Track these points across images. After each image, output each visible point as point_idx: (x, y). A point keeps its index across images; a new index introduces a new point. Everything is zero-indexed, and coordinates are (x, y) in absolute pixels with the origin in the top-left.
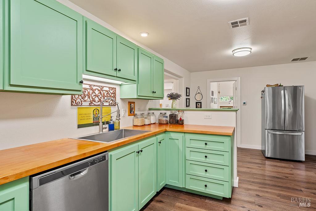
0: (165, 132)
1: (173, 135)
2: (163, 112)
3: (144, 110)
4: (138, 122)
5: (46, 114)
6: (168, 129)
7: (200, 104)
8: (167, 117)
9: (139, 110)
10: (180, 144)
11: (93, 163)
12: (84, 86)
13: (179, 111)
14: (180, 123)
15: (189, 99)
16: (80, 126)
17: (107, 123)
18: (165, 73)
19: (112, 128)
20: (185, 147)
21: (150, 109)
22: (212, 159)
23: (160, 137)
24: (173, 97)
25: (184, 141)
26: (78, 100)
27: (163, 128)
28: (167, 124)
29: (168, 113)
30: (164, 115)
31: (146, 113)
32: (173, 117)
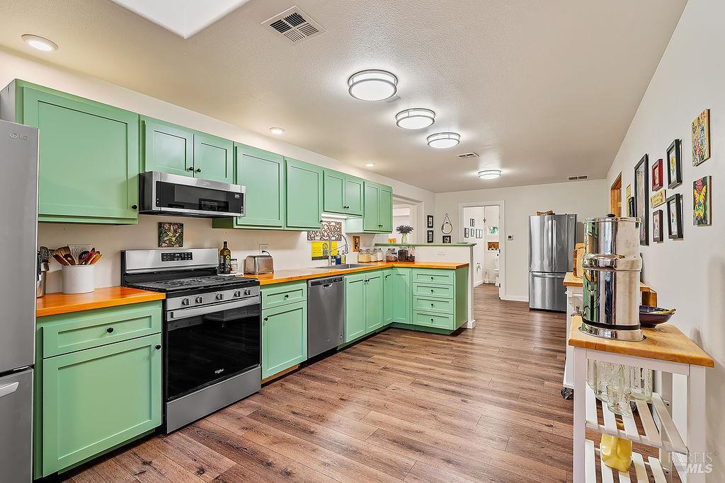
0: (392, 268)
1: (400, 271)
2: (392, 248)
3: (370, 246)
4: (363, 258)
5: (292, 246)
6: (395, 265)
7: (448, 238)
8: (396, 254)
9: (364, 245)
10: (407, 279)
11: (335, 281)
12: (324, 223)
13: (409, 246)
14: (411, 259)
15: (432, 231)
16: (314, 259)
17: (335, 257)
18: (394, 198)
19: (338, 261)
20: (412, 282)
21: (376, 245)
22: (438, 293)
23: (387, 272)
24: (404, 230)
25: (411, 278)
26: (312, 236)
27: (390, 265)
28: (396, 261)
29: (397, 249)
30: (393, 252)
31: (372, 248)
32: (402, 253)
